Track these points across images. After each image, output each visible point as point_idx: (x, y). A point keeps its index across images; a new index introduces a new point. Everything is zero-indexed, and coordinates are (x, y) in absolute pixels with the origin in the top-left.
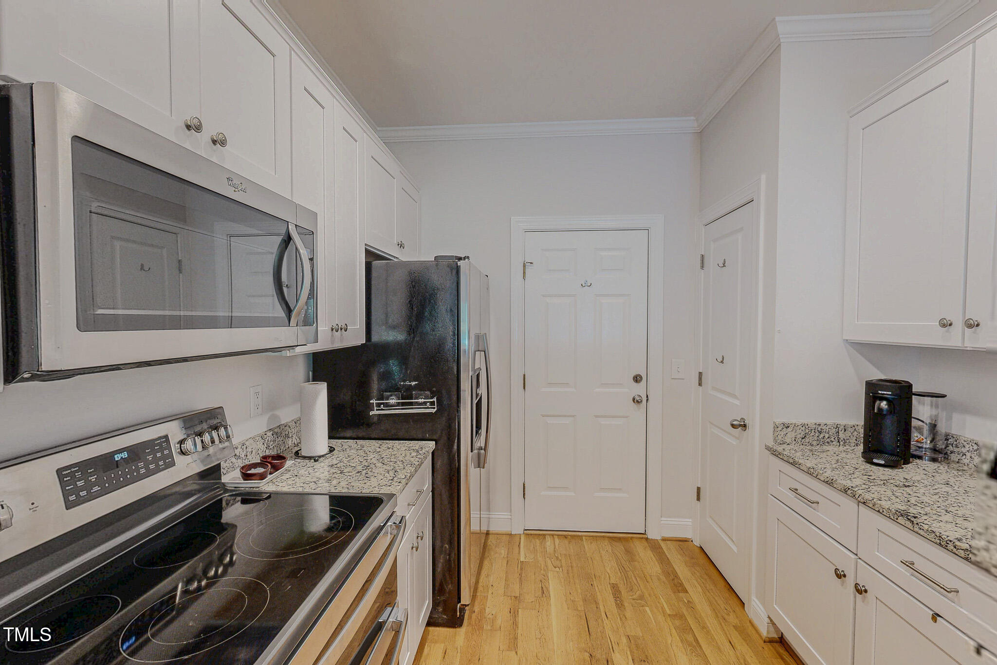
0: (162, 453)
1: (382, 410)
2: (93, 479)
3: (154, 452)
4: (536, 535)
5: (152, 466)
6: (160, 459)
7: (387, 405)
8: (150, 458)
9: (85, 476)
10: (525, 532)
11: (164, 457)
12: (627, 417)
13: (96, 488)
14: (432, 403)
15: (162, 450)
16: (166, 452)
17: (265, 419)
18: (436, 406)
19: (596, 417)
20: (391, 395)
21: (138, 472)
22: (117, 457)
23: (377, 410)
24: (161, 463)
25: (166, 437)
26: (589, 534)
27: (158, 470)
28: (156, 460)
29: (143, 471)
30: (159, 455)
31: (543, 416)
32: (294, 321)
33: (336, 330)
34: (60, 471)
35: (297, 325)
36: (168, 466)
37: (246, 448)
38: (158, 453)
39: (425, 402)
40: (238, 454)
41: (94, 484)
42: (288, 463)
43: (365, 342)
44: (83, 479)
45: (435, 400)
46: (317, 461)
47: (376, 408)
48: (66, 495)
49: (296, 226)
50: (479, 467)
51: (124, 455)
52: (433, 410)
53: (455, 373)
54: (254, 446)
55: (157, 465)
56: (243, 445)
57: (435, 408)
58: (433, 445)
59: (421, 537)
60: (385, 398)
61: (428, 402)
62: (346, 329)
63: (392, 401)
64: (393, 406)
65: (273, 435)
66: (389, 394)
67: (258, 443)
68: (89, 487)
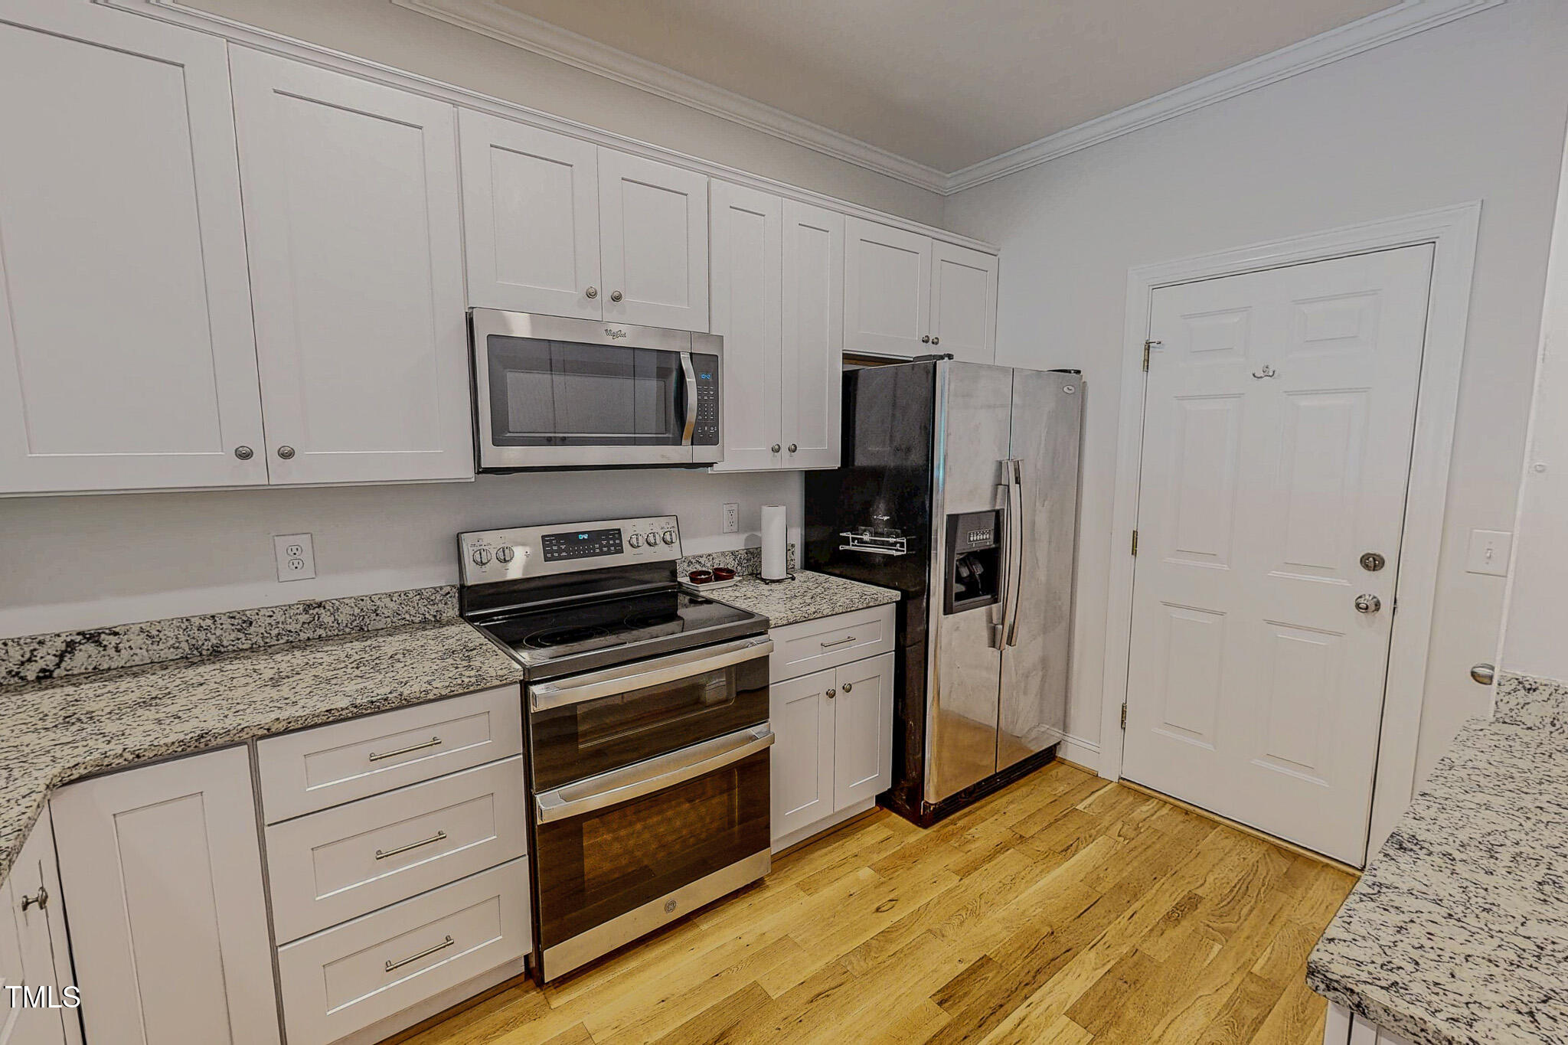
0: (614, 541)
1: (856, 546)
2: (563, 547)
3: (608, 539)
4: (1132, 791)
5: (605, 549)
6: (612, 545)
7: (861, 541)
8: (604, 542)
9: (558, 544)
10: (1121, 781)
11: (615, 545)
12: (1339, 635)
13: (564, 554)
14: (902, 545)
15: (614, 539)
16: (617, 541)
17: (743, 536)
18: (905, 549)
19: (1270, 622)
20: (865, 531)
21: (594, 551)
22: (581, 537)
23: (853, 545)
24: (612, 548)
25: (619, 530)
26: (1236, 825)
27: (609, 553)
28: (608, 546)
29: (598, 551)
30: (611, 542)
31: (1166, 604)
32: (686, 441)
33: (776, 450)
34: (543, 537)
35: (692, 444)
36: (617, 552)
37: (713, 559)
38: (611, 540)
39: (896, 543)
40: (703, 563)
41: (564, 551)
42: (736, 578)
43: (840, 466)
44: (557, 545)
45: (905, 541)
46: (767, 584)
47: (851, 543)
48: (545, 552)
49: (691, 354)
50: (994, 647)
51: (586, 536)
52: (903, 553)
53: (928, 509)
54: (722, 559)
55: (609, 549)
56: (709, 555)
57: (903, 551)
58: (896, 595)
59: (847, 689)
60: (860, 532)
61: (898, 543)
62: (793, 449)
63: (866, 537)
64: (866, 543)
65: (746, 553)
66: (863, 528)
67: (728, 558)
68: (560, 551)
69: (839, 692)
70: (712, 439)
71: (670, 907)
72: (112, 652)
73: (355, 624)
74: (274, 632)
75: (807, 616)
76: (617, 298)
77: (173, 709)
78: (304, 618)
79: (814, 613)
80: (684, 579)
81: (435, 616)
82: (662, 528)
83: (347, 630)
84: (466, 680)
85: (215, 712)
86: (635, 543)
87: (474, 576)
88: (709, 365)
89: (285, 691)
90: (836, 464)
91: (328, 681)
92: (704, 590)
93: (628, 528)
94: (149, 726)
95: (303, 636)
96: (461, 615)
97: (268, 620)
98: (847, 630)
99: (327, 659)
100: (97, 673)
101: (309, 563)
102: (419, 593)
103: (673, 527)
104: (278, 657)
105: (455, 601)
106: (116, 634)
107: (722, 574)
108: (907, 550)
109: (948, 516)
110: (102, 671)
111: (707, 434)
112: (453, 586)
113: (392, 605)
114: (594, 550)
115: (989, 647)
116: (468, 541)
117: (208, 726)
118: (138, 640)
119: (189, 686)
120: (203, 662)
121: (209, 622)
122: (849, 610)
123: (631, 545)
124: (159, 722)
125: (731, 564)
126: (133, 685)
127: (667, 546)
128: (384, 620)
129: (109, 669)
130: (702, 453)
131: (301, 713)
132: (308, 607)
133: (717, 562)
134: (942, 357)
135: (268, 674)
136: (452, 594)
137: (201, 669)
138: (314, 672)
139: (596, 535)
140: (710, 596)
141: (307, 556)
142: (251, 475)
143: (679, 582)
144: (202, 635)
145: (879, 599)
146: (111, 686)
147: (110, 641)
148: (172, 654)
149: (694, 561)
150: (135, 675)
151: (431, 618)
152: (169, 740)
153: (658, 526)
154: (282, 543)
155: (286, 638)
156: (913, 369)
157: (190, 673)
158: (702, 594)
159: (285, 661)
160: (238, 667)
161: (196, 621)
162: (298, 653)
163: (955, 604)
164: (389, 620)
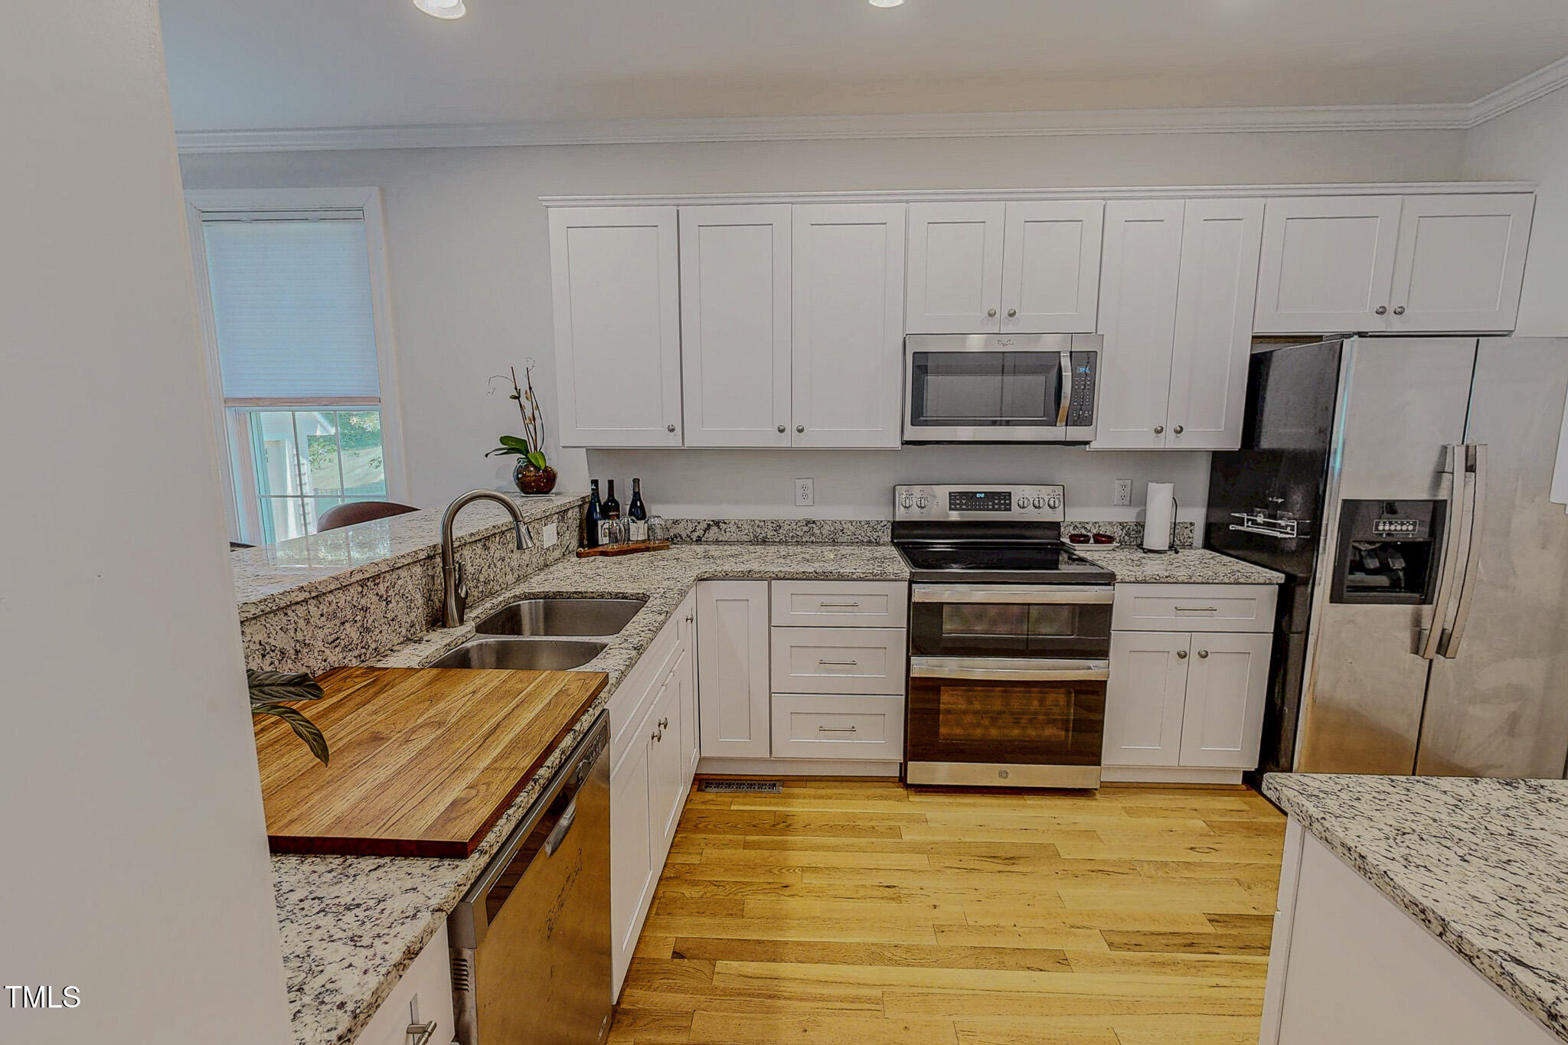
1: (1249, 527)
2: (964, 502)
3: (1000, 499)
5: (996, 507)
6: (1003, 504)
7: (1254, 522)
8: (996, 501)
9: (960, 499)
11: (1005, 504)
13: (964, 507)
14: (1292, 528)
15: (1005, 500)
16: (1007, 502)
17: (1130, 510)
18: (1295, 532)
20: (1260, 512)
21: (988, 507)
22: (978, 495)
23: (1247, 526)
24: (1003, 507)
25: (1010, 493)
27: (999, 510)
28: (1000, 504)
29: (990, 507)
30: (1002, 502)
32: (1061, 423)
33: (1159, 431)
34: (950, 493)
35: (1066, 425)
36: (1006, 510)
37: (1099, 526)
38: (1002, 500)
39: (1287, 526)
40: (1089, 528)
41: (964, 504)
42: (1115, 544)
43: (1239, 447)
44: (957, 500)
45: (1295, 524)
46: (1145, 553)
47: (1246, 524)
48: (950, 504)
49: (1071, 352)
50: (1417, 653)
51: (982, 496)
52: (1291, 536)
53: (1321, 493)
54: (1109, 527)
55: (1000, 507)
56: (1096, 523)
57: (1293, 534)
58: (1280, 578)
59: (1204, 656)
60: (1255, 514)
61: (1290, 526)
62: (1179, 431)
63: (1260, 519)
64: (1259, 524)
65: (1136, 526)
66: (1258, 510)
67: (1115, 527)
68: (961, 504)
69: (1194, 656)
70: (1087, 421)
71: (1003, 774)
72: (723, 532)
73: (831, 536)
74: (791, 535)
75: (1158, 578)
76: (1012, 315)
77: (741, 560)
78: (806, 529)
79: (1167, 577)
80: (1066, 540)
81: (876, 540)
82: (1049, 495)
83: (827, 540)
84: (875, 571)
85: (757, 563)
86: (1022, 505)
87: (901, 515)
88: (1087, 360)
89: (788, 561)
90: (1236, 445)
91: (808, 560)
92: (1080, 550)
93: (1019, 493)
94: (731, 564)
95: (804, 540)
96: (892, 542)
97: (789, 527)
98: (1210, 601)
99: (812, 551)
100: (717, 542)
101: (810, 496)
102: (868, 523)
103: (1059, 495)
104: (790, 547)
105: (889, 531)
106: (725, 523)
107: (1100, 539)
108: (1297, 535)
109: (1344, 501)
110: (719, 542)
111: (1082, 415)
112: (889, 521)
113: (851, 528)
114: (988, 505)
115: (1411, 653)
116: (902, 491)
117: (752, 568)
118: (733, 528)
119: (750, 552)
120: (757, 544)
121: (762, 523)
122: (1211, 581)
123: (1019, 505)
124: (736, 563)
125: (1118, 533)
126: (729, 549)
127: (1051, 510)
128: (846, 538)
129: (721, 541)
130: (1075, 433)
131: (791, 570)
132: (808, 522)
133: (1103, 530)
134: (1349, 336)
135: (783, 553)
136: (887, 526)
137: (756, 547)
138: (803, 556)
139: (990, 496)
140: (1082, 554)
141: (810, 492)
142: (784, 441)
143: (1061, 541)
144: (759, 530)
145: (1253, 578)
146: (721, 547)
147: (723, 526)
148: (746, 538)
149: (1079, 526)
150: (730, 545)
151: (873, 540)
152: (738, 570)
153: (1045, 492)
154: (799, 483)
155: (796, 539)
156: (1320, 349)
157: (752, 548)
158: (1076, 552)
159: (792, 549)
160: (772, 549)
161: (757, 522)
162: (799, 547)
163: (1346, 594)
164: (849, 537)
